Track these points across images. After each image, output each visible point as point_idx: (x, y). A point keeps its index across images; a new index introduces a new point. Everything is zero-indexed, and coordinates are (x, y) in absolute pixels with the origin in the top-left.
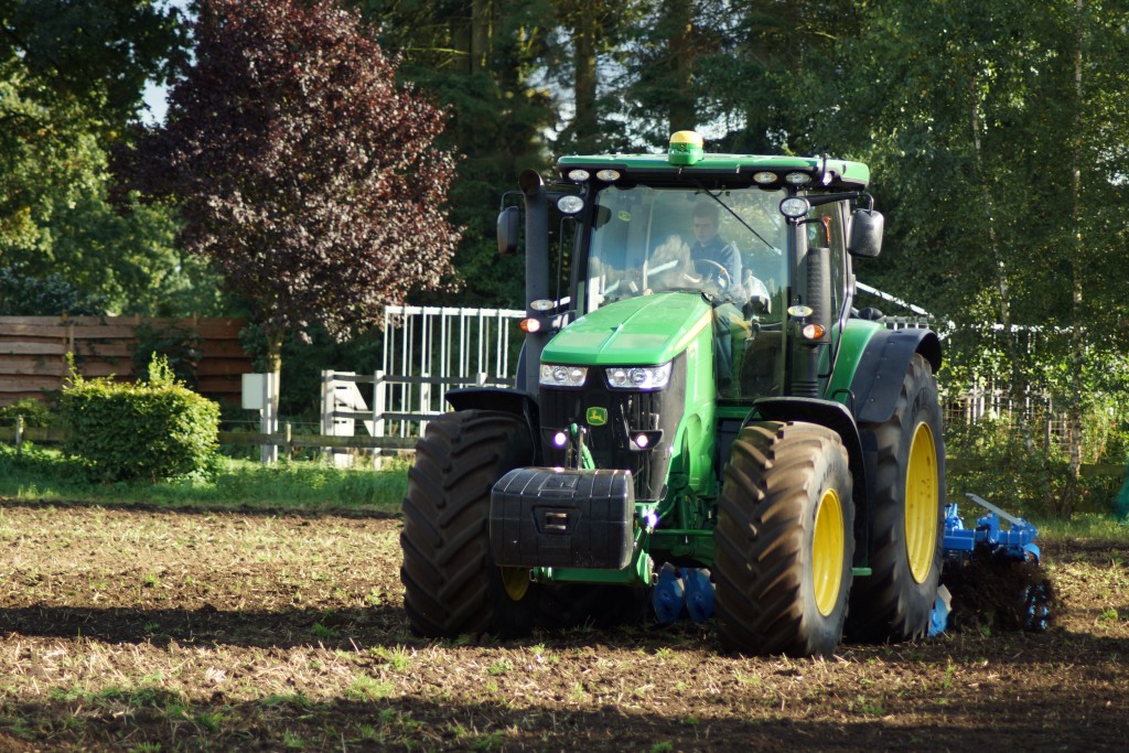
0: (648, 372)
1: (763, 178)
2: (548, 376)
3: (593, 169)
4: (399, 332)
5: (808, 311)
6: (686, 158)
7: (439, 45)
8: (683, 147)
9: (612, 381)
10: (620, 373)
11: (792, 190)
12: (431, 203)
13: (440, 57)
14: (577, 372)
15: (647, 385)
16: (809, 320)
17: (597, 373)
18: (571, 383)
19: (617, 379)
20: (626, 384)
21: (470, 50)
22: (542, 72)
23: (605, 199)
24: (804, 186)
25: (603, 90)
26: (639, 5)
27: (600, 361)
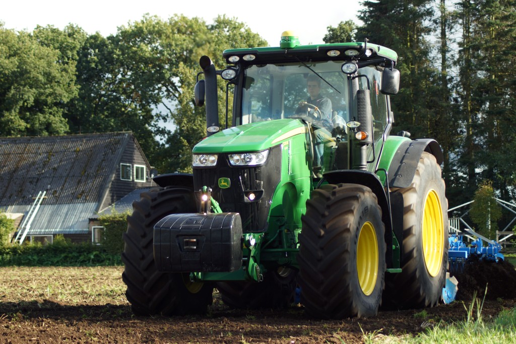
25: (451, 161)
26: (460, 140)
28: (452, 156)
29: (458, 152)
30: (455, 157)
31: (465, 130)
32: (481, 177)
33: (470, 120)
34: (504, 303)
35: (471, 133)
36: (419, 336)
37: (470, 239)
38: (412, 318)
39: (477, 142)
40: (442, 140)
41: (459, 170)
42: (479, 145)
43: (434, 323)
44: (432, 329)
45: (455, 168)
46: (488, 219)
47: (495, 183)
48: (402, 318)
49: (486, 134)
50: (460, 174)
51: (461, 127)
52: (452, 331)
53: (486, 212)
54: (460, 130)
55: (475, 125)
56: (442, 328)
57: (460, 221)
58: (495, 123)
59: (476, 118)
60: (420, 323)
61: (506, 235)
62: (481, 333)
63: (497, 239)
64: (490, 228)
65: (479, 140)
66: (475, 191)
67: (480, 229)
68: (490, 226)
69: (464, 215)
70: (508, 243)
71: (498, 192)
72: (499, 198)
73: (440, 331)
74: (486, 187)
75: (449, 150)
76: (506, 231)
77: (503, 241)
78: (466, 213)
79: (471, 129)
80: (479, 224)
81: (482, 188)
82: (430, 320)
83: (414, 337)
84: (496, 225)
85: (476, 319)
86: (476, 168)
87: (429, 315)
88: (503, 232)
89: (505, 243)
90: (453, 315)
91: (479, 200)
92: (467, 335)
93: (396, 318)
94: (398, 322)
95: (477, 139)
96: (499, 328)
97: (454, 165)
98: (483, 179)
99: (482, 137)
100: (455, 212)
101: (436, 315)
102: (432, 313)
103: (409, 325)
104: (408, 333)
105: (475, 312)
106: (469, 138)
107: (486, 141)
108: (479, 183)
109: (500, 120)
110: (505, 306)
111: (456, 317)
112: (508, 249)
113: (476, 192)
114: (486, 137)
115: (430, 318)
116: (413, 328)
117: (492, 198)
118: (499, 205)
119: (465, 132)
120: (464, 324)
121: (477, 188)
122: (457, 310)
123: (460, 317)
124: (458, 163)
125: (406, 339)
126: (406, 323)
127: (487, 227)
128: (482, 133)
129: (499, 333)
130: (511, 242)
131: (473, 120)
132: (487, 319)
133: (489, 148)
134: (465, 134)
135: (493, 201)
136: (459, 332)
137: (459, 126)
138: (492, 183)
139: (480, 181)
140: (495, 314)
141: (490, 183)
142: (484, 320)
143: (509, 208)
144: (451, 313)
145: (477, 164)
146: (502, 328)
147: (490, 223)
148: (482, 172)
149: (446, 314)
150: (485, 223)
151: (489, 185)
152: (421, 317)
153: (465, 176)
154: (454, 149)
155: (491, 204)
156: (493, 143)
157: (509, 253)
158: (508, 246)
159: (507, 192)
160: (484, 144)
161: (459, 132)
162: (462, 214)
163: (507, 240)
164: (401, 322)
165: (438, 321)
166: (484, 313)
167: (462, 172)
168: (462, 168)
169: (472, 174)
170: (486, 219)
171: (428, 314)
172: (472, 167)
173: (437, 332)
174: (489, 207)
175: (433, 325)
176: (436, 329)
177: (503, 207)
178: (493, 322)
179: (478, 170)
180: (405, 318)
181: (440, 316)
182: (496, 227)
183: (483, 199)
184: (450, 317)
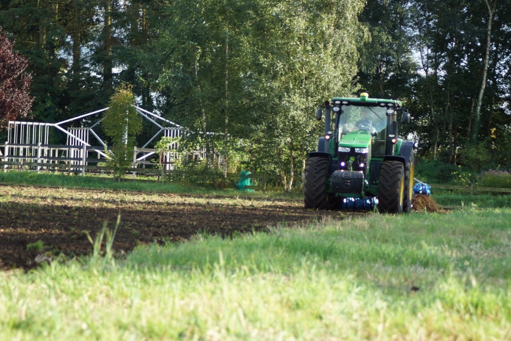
0: (364, 149)
1: (382, 104)
2: (340, 149)
3: (341, 101)
4: (13, 130)
5: (394, 136)
6: (365, 99)
7: (28, 41)
8: (364, 97)
11: (388, 108)
12: (25, 90)
13: (28, 44)
14: (348, 149)
15: (364, 152)
16: (393, 138)
17: (353, 149)
18: (346, 151)
19: (357, 150)
20: (359, 152)
21: (39, 42)
22: (63, 51)
23: (343, 108)
24: (391, 107)
25: (82, 56)
26: (96, 31)
27: (353, 146)
28: (85, 50)
29: (92, 45)
30: (88, 52)
31: (102, 19)
32: (119, 79)
33: (109, 8)
34: (141, 237)
35: (109, 23)
36: (32, 273)
37: (101, 156)
38: (25, 248)
39: (115, 35)
40: (73, 29)
41: (92, 68)
42: (119, 39)
43: (52, 256)
44: (49, 264)
45: (87, 65)
46: (125, 132)
47: (135, 88)
48: (11, 249)
49: (129, 25)
50: (93, 74)
51: (97, 15)
52: (74, 267)
53: (123, 123)
54: (96, 18)
55: (115, 14)
56: (62, 263)
57: (90, 131)
58: (141, 13)
59: (116, 5)
60: (34, 256)
61: (147, 153)
62: (110, 271)
63: (135, 157)
64: (126, 143)
65: (119, 33)
66: (110, 95)
67: (114, 144)
68: (127, 140)
69: (95, 125)
70: (148, 163)
71: (139, 99)
72: (140, 106)
73: (59, 267)
74: (125, 91)
75: (81, 41)
76: (146, 147)
77: (142, 160)
78: (98, 123)
79: (109, 18)
80: (113, 137)
81: (119, 92)
82: (47, 253)
83: (26, 272)
84: (134, 140)
85: (104, 255)
86: (114, 67)
87: (47, 247)
88: (143, 149)
89: (144, 163)
90: (76, 248)
91: (116, 106)
92: (93, 273)
93: (4, 248)
94: (5, 254)
95: (117, 31)
96: (133, 267)
97: (86, 62)
98: (121, 82)
99: (123, 30)
100: (84, 120)
101: (54, 247)
102: (49, 244)
103: (20, 258)
104: (18, 267)
105: (103, 246)
106: (107, 29)
107: (127, 35)
108: (116, 87)
109: (148, 9)
110: (141, 240)
111: (79, 251)
112: (147, 170)
113: (112, 98)
114: (129, 29)
115: (47, 250)
116: (25, 262)
117: (132, 105)
118: (139, 115)
119: (102, 21)
120: (90, 260)
121: (113, 91)
122: (81, 242)
123: (85, 251)
124: (90, 60)
125: (15, 275)
126: (17, 256)
127: (123, 141)
128: (122, 24)
129: (132, 273)
130: (151, 162)
131: (112, 6)
132: (118, 254)
133: (131, 43)
134: (102, 24)
135: (132, 110)
136: (84, 270)
138: (132, 87)
139: (117, 84)
140: (128, 249)
141: (130, 87)
142: (115, 257)
143: (152, 120)
144: (74, 246)
145: (114, 62)
146: (136, 267)
147: (126, 137)
148: (121, 73)
149: (68, 246)
150: (121, 137)
151: (129, 89)
152: (36, 248)
153: (99, 76)
154: (87, 42)
155: (129, 113)
156: (137, 38)
157: (148, 176)
158: (147, 166)
159: (150, 100)
160: (125, 38)
161: (94, 20)
162: (93, 123)
163: (148, 159)
164: (10, 254)
165: (57, 254)
166: (116, 248)
167: (95, 72)
168: (96, 67)
169: (108, 75)
170: (122, 132)
171: (44, 245)
172: (108, 65)
173: (55, 269)
174: (126, 116)
175: (50, 259)
176: (54, 264)
177: (144, 118)
178: (125, 258)
179: (115, 70)
180: (15, 249)
181: (60, 249)
182: (134, 143)
183: (120, 107)
184: (71, 251)
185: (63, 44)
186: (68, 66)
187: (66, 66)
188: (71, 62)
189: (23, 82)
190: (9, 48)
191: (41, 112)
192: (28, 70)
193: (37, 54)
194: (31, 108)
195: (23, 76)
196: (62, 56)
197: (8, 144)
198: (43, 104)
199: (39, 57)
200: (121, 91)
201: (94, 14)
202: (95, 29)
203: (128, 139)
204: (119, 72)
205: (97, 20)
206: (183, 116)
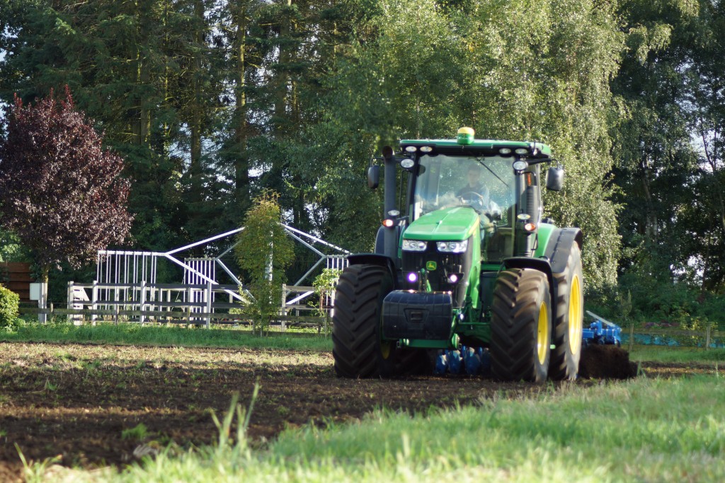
0: (457, 244)
1: (504, 151)
2: (407, 246)
3: (418, 146)
4: (104, 264)
5: (528, 217)
6: (466, 141)
7: (125, 132)
8: (465, 135)
9: (439, 249)
10: (443, 245)
11: (518, 157)
12: (120, 203)
13: (125, 137)
14: (422, 244)
15: (456, 250)
16: (528, 221)
17: (432, 244)
18: (419, 249)
19: (441, 247)
20: (446, 250)
21: (140, 133)
22: (175, 145)
23: (424, 161)
24: (524, 156)
25: (204, 153)
26: (223, 115)
27: (433, 238)
28: (207, 143)
29: (218, 137)
30: (212, 146)
31: (233, 98)
32: (259, 185)
33: (243, 80)
34: (291, 417)
35: (244, 103)
36: (129, 472)
37: (234, 298)
38: (119, 437)
39: (253, 121)
40: (190, 114)
41: (219, 169)
42: (257, 125)
43: (159, 447)
44: (154, 458)
45: (212, 166)
46: (269, 263)
47: (283, 198)
48: (98, 438)
49: (272, 106)
50: (221, 178)
51: (225, 92)
52: (190, 464)
53: (265, 250)
54: (223, 96)
55: (251, 91)
56: (172, 457)
57: (217, 263)
58: (290, 87)
59: (253, 77)
60: (132, 448)
61: (301, 294)
62: (244, 467)
63: (284, 299)
64: (271, 279)
65: (258, 118)
66: (246, 210)
67: (253, 280)
68: (271, 275)
69: (225, 253)
70: (304, 308)
71: (288, 214)
72: (291, 225)
73: (168, 463)
74: (267, 203)
75: (202, 132)
76: (300, 285)
77: (295, 304)
78: (229, 250)
79: (243, 96)
80: (252, 270)
81: (259, 204)
82: (151, 443)
83: (120, 472)
84: (282, 274)
85: (235, 443)
86: (251, 168)
87: (151, 434)
88: (296, 288)
89: (297, 307)
90: (195, 435)
91: (254, 225)
92: (218, 471)
93: (89, 437)
94: (91, 445)
95: (254, 116)
96: (278, 461)
97: (211, 161)
98: (261, 189)
99: (264, 114)
100: (208, 247)
101: (162, 434)
102: (155, 430)
103: (112, 451)
104: (108, 464)
105: (233, 431)
106: (240, 112)
107: (271, 121)
108: (254, 197)
109: (298, 82)
110: (291, 421)
111: (200, 439)
112: (302, 318)
113: (248, 213)
114: (271, 111)
115: (152, 438)
116: (120, 457)
117: (278, 224)
118: (289, 238)
119: (233, 101)
120: (214, 452)
121: (250, 204)
122: (202, 425)
123: (208, 439)
124: (217, 158)
125: (104, 476)
126: (106, 447)
127: (266, 277)
128: (262, 105)
129: (276, 470)
130: (309, 306)
131: (247, 78)
132: (256, 443)
133: (275, 131)
134: (234, 104)
135: (278, 230)
136: (204, 466)
137: (221, 89)
138: (278, 196)
139: (256, 192)
140: (272, 436)
141: (275, 196)
142: (251, 446)
143: (308, 245)
144: (191, 431)
145: (252, 161)
146: (282, 461)
147: (271, 270)
148: (262, 177)
149: (183, 432)
150: (263, 269)
151: (273, 200)
152: (136, 436)
153: (229, 181)
154: (211, 131)
155: (275, 235)
156: (284, 124)
157: (303, 327)
158: (303, 313)
159: (305, 214)
160: (266, 124)
161: (221, 100)
162: (222, 251)
163: (303, 302)
164: (97, 446)
165: (165, 444)
166: (253, 433)
167: (223, 175)
168: (224, 167)
169: (243, 180)
170: (264, 262)
171: (148, 431)
172: (243, 165)
173: (163, 465)
174: (271, 240)
175: (156, 452)
176: (161, 458)
177: (296, 241)
178: (267, 449)
179: (253, 173)
180: (104, 438)
181: (170, 436)
182: (282, 278)
183: (261, 225)
184: (188, 438)
185: (175, 135)
186: (184, 167)
187: (181, 169)
188: (188, 161)
189: (118, 191)
190: (96, 144)
191: (146, 236)
192: (124, 174)
193: (137, 151)
194: (130, 231)
195: (118, 184)
196: (174, 154)
197: (97, 284)
198: (149, 225)
199: (139, 155)
200: (262, 202)
201: (221, 91)
202: (222, 113)
203: (274, 273)
204: (259, 175)
205: (226, 99)
206: (355, 236)
